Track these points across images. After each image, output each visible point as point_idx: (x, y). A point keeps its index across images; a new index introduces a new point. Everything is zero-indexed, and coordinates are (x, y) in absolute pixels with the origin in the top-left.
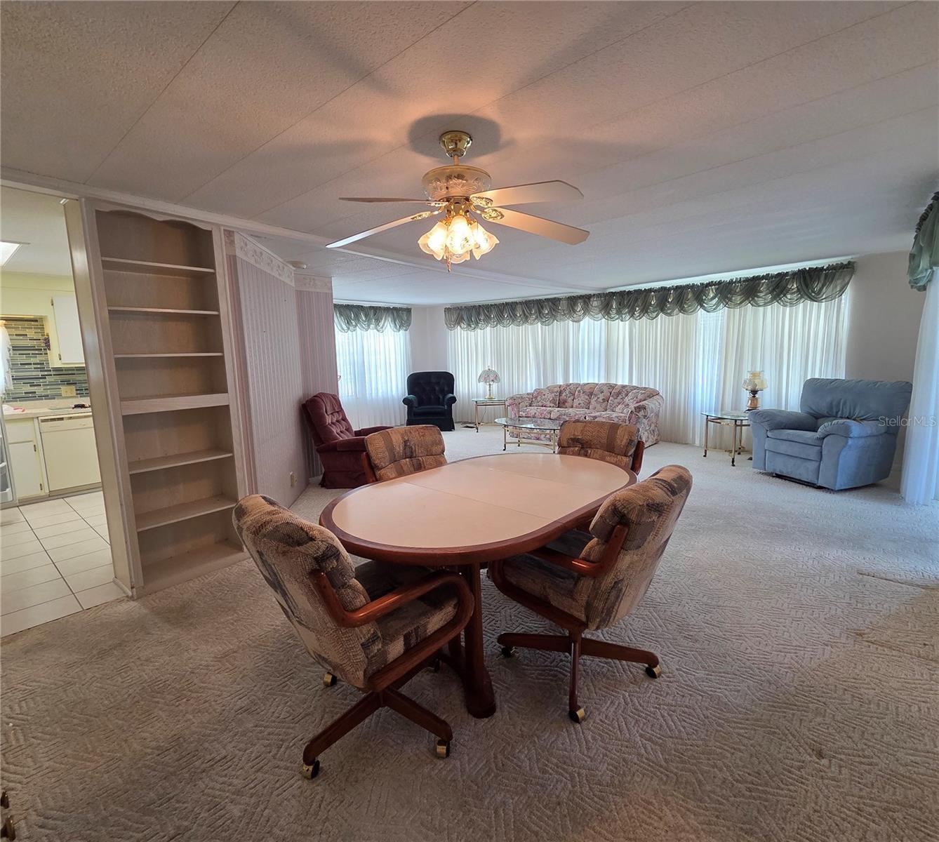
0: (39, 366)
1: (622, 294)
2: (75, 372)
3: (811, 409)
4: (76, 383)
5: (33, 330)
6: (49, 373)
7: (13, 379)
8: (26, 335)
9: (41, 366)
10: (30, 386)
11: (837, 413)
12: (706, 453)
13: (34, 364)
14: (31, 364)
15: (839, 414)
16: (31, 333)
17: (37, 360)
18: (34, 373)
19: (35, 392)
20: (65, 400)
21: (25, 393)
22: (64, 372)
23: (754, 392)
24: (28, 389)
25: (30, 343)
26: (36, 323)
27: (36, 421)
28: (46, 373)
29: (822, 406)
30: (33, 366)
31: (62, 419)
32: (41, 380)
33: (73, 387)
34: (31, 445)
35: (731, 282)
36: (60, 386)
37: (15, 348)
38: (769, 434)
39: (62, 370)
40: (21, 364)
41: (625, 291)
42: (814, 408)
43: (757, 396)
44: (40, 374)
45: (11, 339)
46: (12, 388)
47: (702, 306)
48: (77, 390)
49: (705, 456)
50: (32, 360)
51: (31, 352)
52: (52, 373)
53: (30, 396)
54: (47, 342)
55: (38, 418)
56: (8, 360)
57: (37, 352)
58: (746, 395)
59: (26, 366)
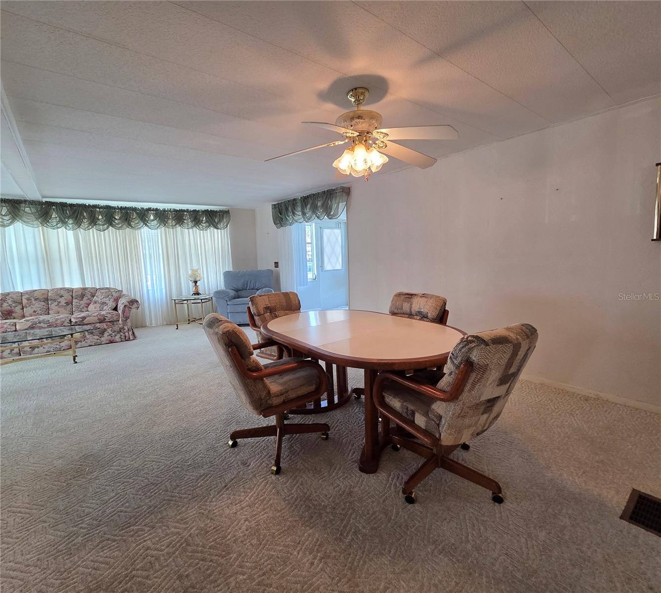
1: (63, 205)
3: (233, 287)
11: (247, 287)
12: (177, 327)
15: (248, 288)
23: (196, 282)
29: (239, 285)
35: (164, 211)
38: (228, 303)
41: (66, 203)
42: (235, 287)
43: (197, 284)
47: (146, 225)
49: (177, 329)
58: (191, 284)
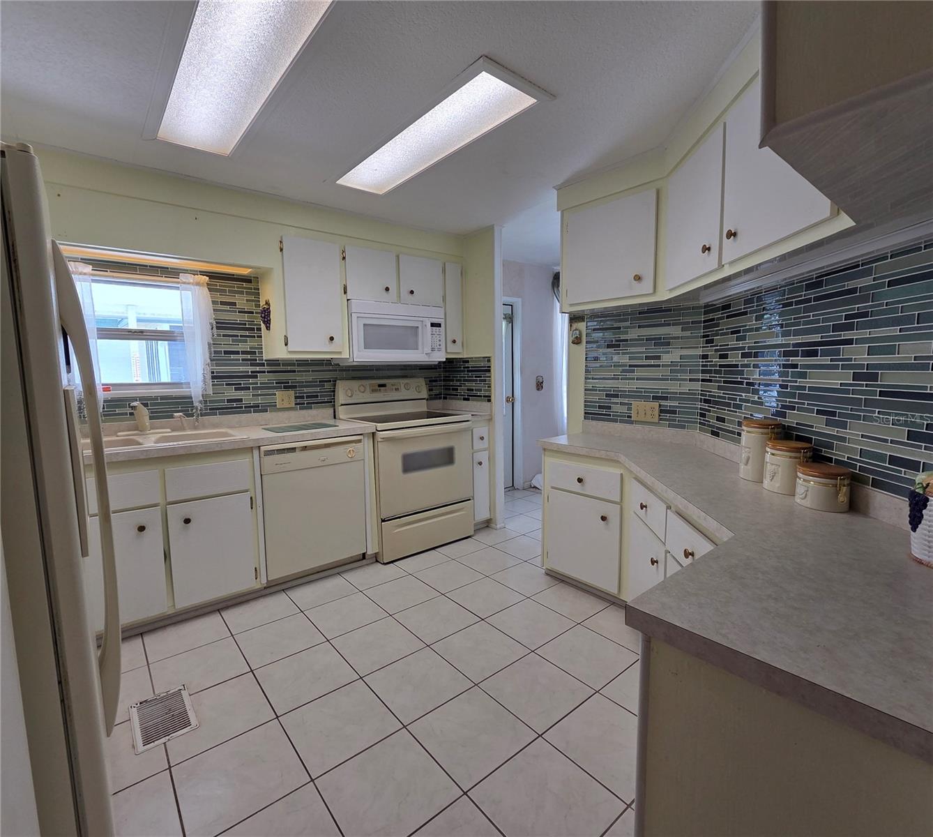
0: (249, 357)
2: (296, 368)
4: (295, 387)
5: (245, 297)
6: (261, 369)
7: (213, 378)
8: (234, 304)
9: (253, 356)
10: (236, 389)
13: (243, 353)
14: (237, 353)
16: (241, 301)
17: (247, 346)
18: (242, 368)
19: (241, 400)
20: (280, 414)
21: (229, 401)
22: (281, 368)
24: (232, 393)
25: (238, 318)
26: (248, 285)
27: (256, 453)
28: (258, 369)
30: (240, 357)
31: (293, 450)
32: (251, 381)
33: (292, 393)
34: (247, 496)
36: (275, 391)
37: (220, 325)
39: (279, 365)
40: (226, 352)
44: (250, 369)
45: (214, 310)
46: (211, 393)
48: (296, 397)
50: (241, 347)
51: (240, 333)
52: (266, 368)
53: (234, 407)
54: (266, 315)
55: (259, 447)
56: (209, 344)
57: (247, 333)
59: (232, 357)
